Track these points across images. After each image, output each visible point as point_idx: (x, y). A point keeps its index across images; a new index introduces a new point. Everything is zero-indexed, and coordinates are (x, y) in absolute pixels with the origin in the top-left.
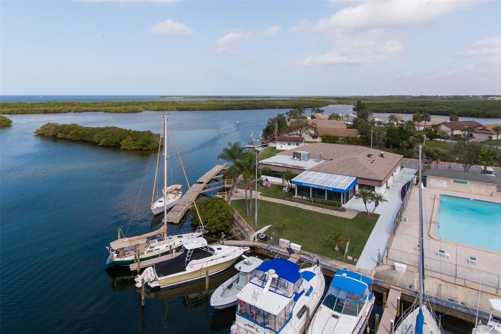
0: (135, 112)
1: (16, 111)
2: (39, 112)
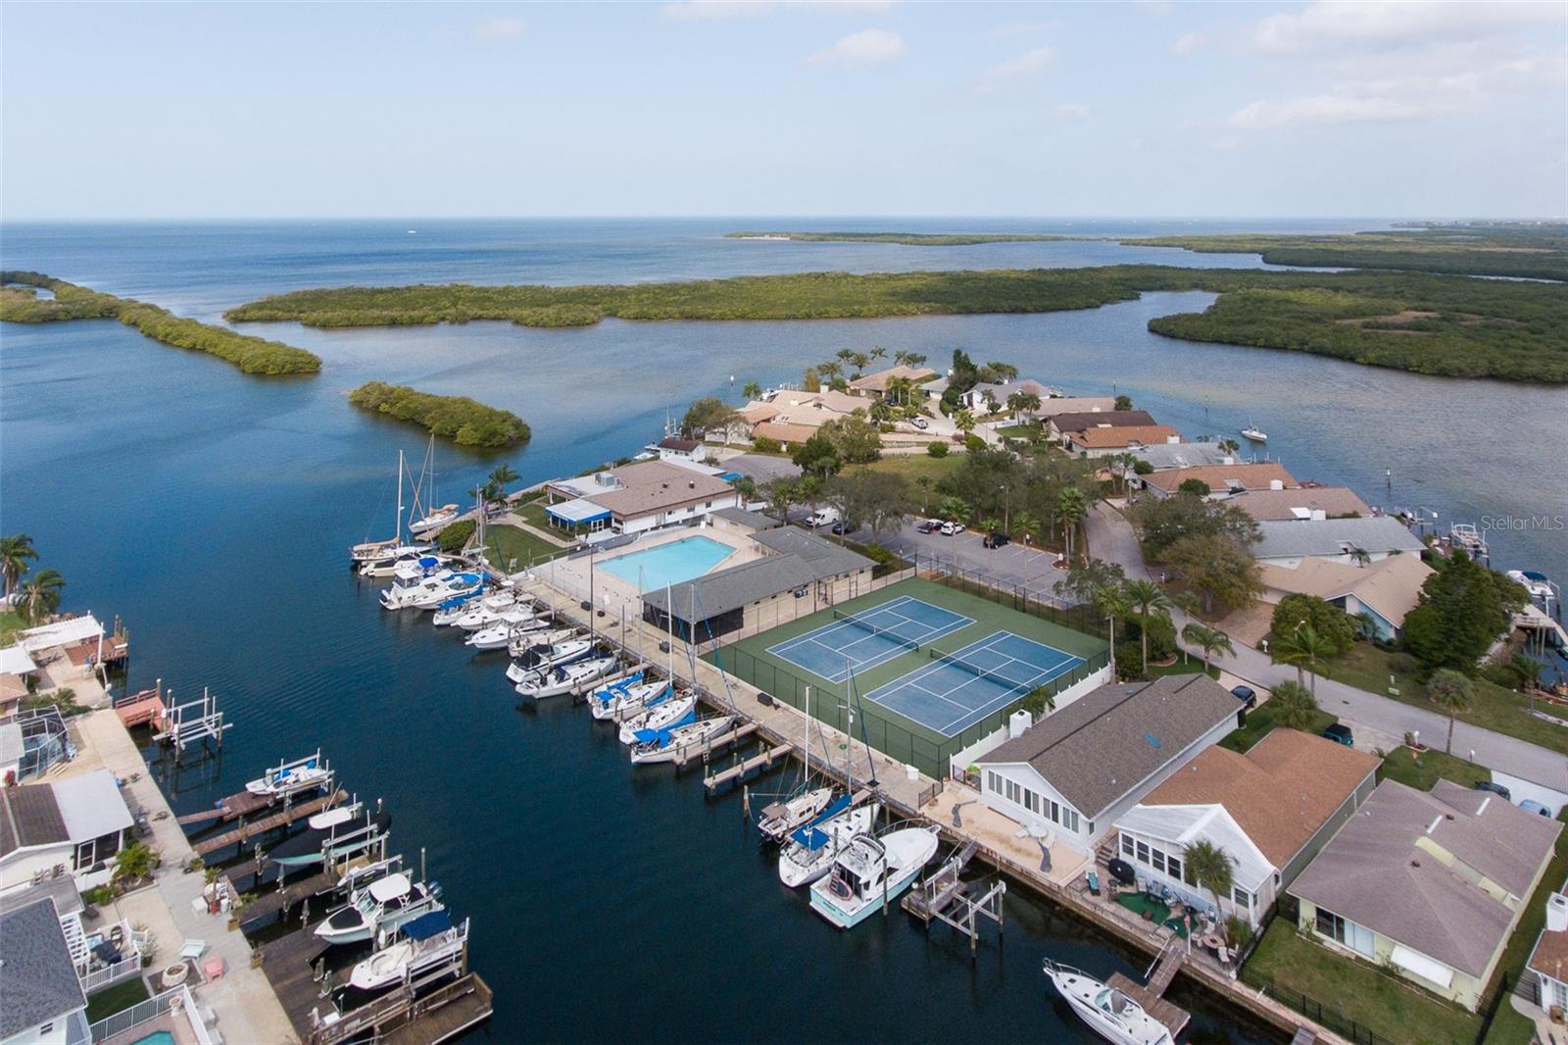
0: (578, 325)
2: (380, 322)
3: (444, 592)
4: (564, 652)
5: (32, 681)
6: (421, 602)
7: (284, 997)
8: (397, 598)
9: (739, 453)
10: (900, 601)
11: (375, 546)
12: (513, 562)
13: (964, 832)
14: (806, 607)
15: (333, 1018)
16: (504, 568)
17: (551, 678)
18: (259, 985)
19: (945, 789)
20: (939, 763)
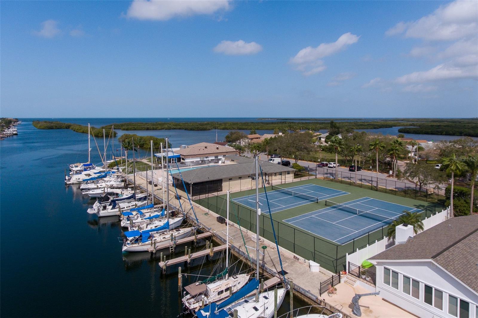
0: (204, 130)
1: (130, 128)
2: (144, 129)
10: (307, 186)
11: (79, 164)
19: (342, 280)
20: (337, 260)
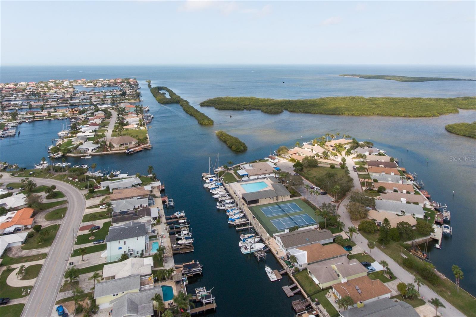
3: (213, 186)
4: (227, 202)
5: (151, 191)
6: (209, 187)
7: (171, 242)
8: (206, 186)
9: (287, 161)
11: (206, 174)
12: (227, 182)
13: (269, 246)
14: (272, 201)
15: (175, 246)
16: (225, 182)
17: (223, 206)
18: (169, 240)
19: (271, 239)
20: (272, 234)
